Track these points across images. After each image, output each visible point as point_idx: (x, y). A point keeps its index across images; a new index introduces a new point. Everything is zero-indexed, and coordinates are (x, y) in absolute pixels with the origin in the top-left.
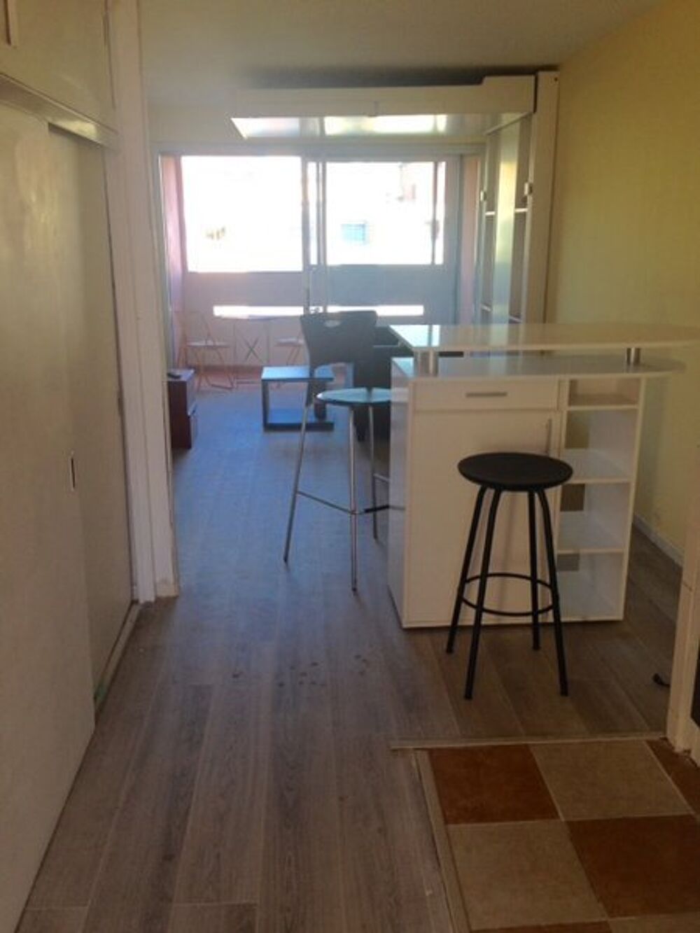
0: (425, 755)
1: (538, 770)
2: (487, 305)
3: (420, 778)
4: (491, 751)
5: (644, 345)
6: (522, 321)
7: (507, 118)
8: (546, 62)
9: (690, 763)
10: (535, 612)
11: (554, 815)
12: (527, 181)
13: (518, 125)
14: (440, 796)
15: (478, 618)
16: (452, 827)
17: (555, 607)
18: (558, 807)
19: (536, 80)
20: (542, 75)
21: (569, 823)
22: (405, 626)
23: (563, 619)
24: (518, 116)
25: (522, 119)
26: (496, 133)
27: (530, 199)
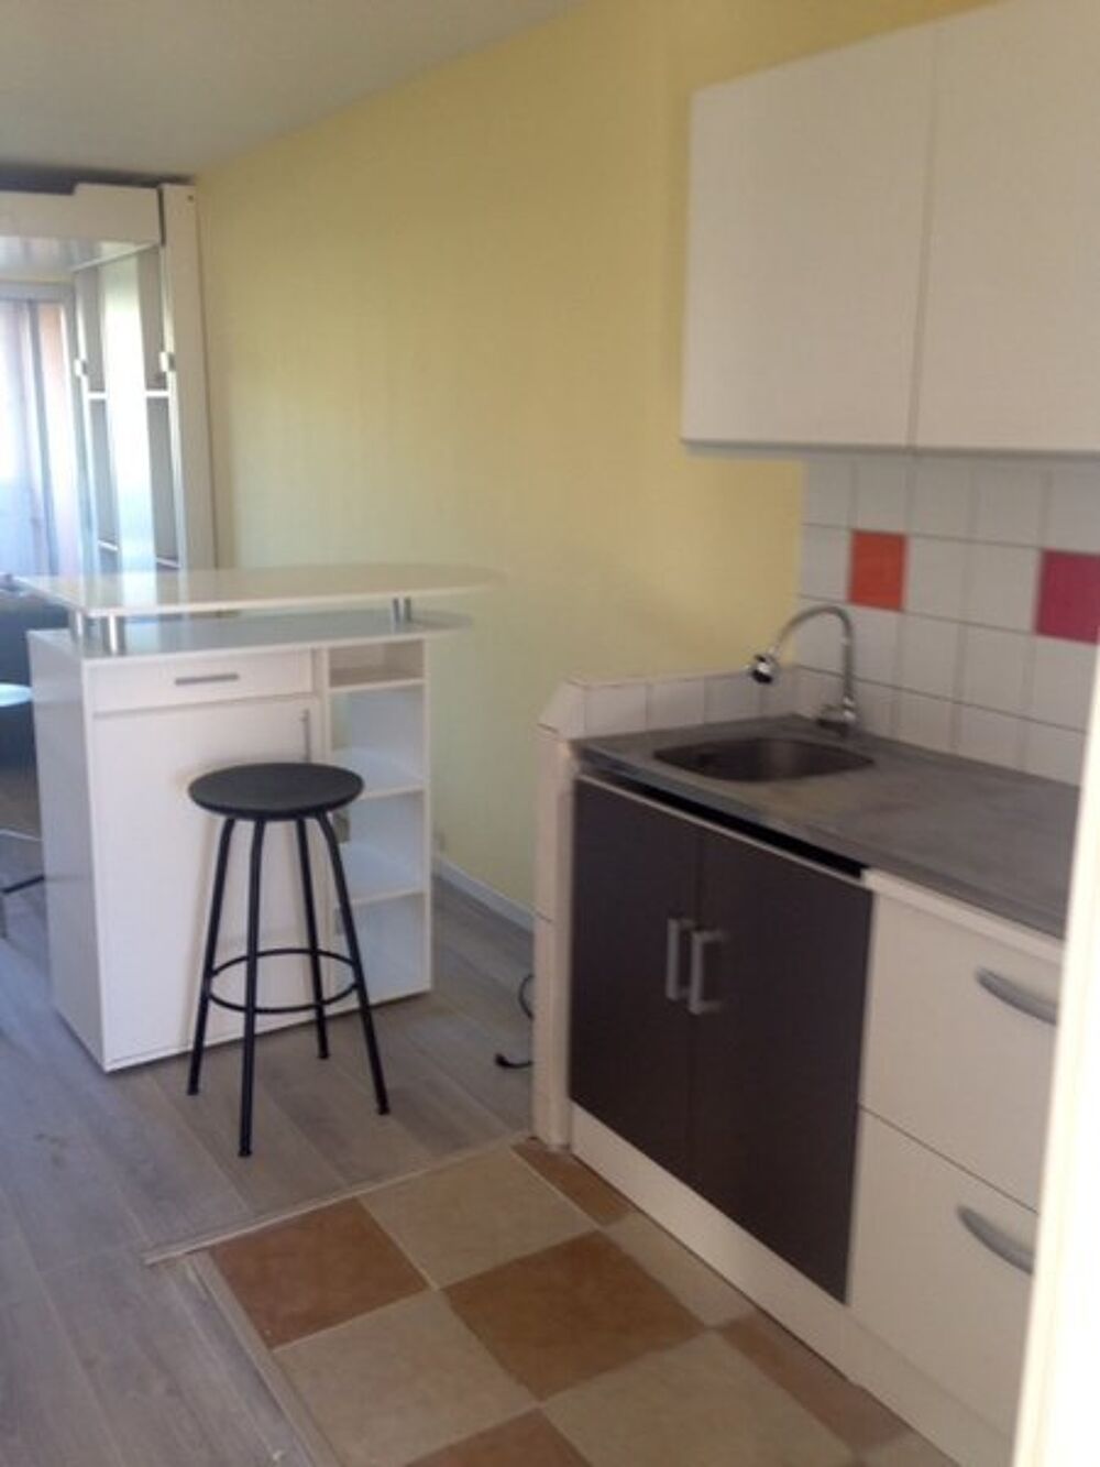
0: (205, 1257)
1: (381, 1230)
2: (113, 542)
3: (207, 1291)
4: (304, 1223)
5: (414, 594)
6: (179, 566)
7: (109, 250)
8: (174, 170)
9: (576, 1163)
10: (319, 1003)
11: (424, 1285)
12: (162, 348)
13: (132, 264)
14: (249, 1311)
15: (250, 1025)
16: (277, 1350)
17: (359, 986)
18: (423, 1272)
19: (161, 196)
20: (168, 188)
21: (448, 1291)
22: (108, 1068)
23: (373, 1000)
24: (131, 249)
25: (141, 255)
26: (94, 272)
27: (171, 377)
